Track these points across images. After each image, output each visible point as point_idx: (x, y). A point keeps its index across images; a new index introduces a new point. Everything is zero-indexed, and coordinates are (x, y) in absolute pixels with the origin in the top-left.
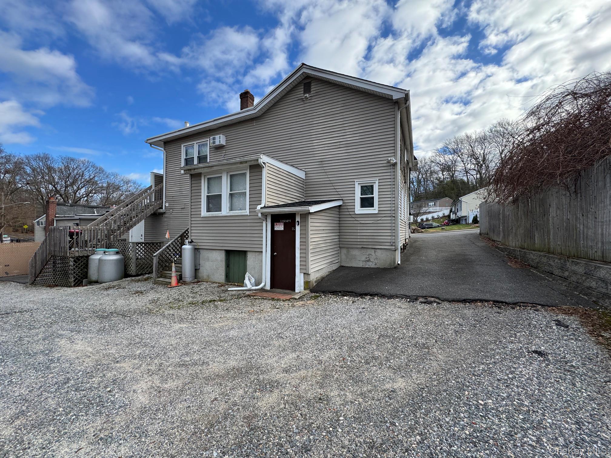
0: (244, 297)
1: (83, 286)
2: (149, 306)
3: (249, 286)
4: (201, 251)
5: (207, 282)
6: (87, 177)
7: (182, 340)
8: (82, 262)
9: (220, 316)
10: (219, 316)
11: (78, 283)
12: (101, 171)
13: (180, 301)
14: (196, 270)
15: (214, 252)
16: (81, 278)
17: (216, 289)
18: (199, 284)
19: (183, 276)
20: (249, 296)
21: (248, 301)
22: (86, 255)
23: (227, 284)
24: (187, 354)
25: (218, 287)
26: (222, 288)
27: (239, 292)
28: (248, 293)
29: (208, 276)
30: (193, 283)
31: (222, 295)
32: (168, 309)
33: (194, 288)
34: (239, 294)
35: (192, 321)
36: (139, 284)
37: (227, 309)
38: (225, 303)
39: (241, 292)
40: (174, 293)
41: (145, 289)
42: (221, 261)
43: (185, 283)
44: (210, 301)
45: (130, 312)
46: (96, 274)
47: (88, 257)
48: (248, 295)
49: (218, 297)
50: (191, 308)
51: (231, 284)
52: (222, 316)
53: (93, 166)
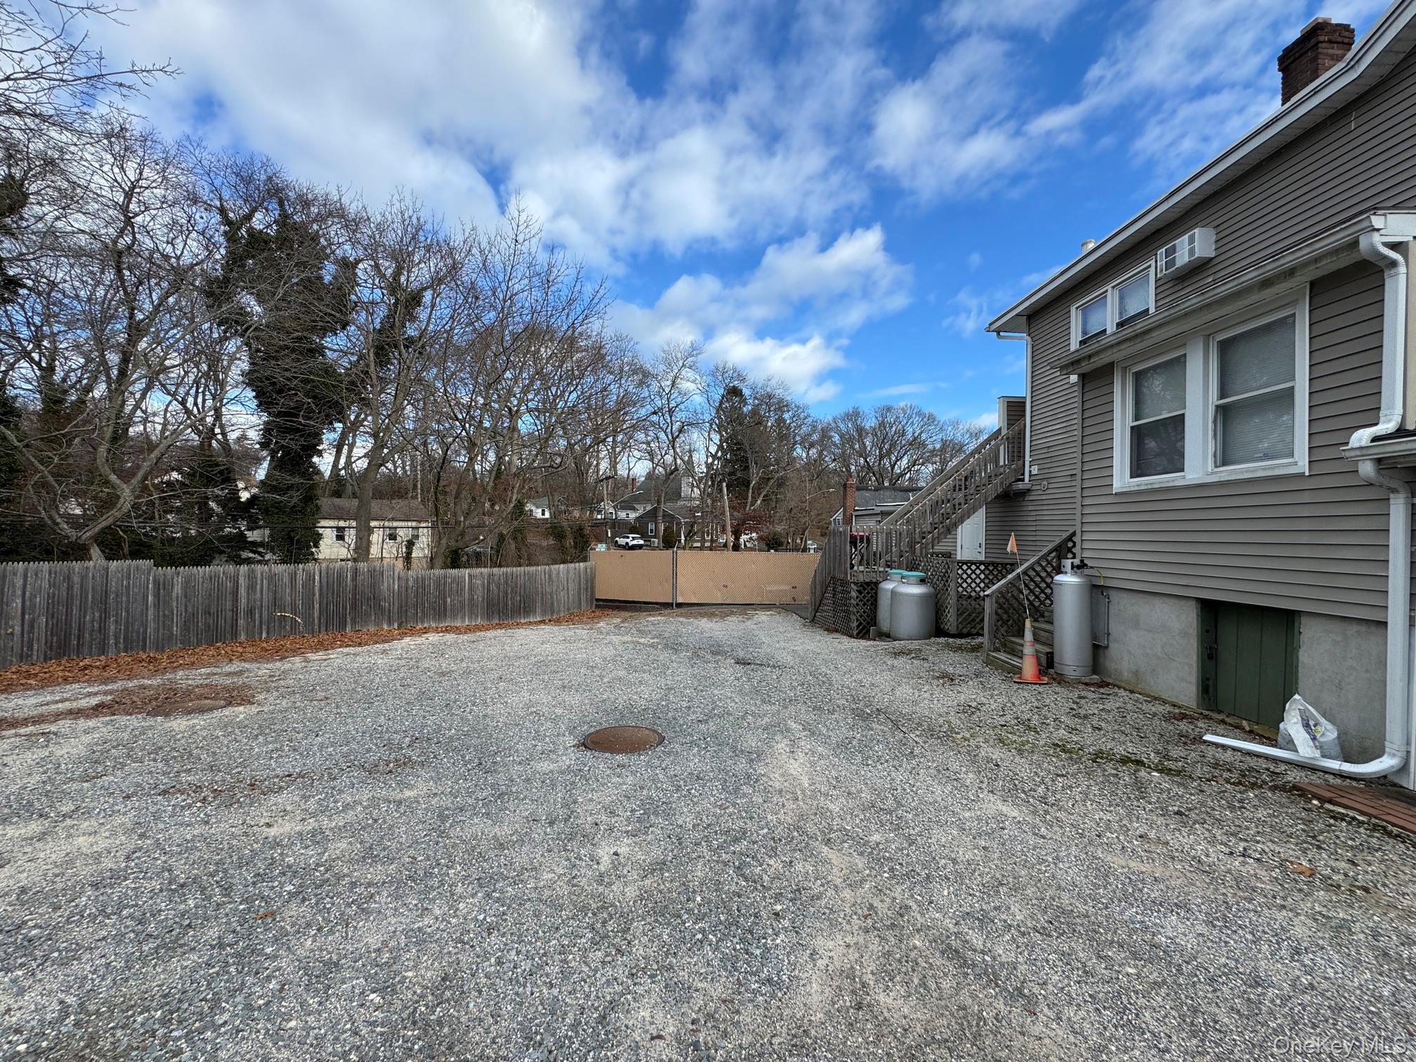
0: (1274, 788)
1: (869, 639)
2: (952, 719)
3: (1305, 750)
4: (1113, 594)
5: (1132, 692)
6: (909, 436)
7: (987, 859)
8: (868, 593)
9: (1141, 831)
10: (1139, 827)
11: (863, 633)
12: (931, 419)
13: (1029, 728)
14: (1097, 650)
15: (1157, 602)
16: (868, 623)
17: (1156, 722)
18: (1102, 690)
19: (1056, 659)
20: (1298, 791)
21: (1291, 816)
22: (874, 580)
23: (1206, 717)
24: (983, 920)
25: (1168, 718)
26: (1183, 726)
27: (1252, 762)
28: (1294, 776)
29: (1136, 673)
30: (1086, 684)
31: (1176, 752)
32: (991, 743)
33: (1083, 701)
34: (1251, 769)
35: (1041, 808)
36: (956, 657)
37: (1179, 813)
38: (1179, 784)
39: (1263, 764)
40: (1023, 700)
41: (964, 671)
42: (1184, 634)
43: (1060, 680)
44: (1125, 761)
45: (910, 720)
46: (888, 621)
47: (877, 584)
48: (1295, 787)
49: (1157, 753)
50: (1054, 763)
51: (1223, 721)
52: (1152, 835)
53: (919, 414)
